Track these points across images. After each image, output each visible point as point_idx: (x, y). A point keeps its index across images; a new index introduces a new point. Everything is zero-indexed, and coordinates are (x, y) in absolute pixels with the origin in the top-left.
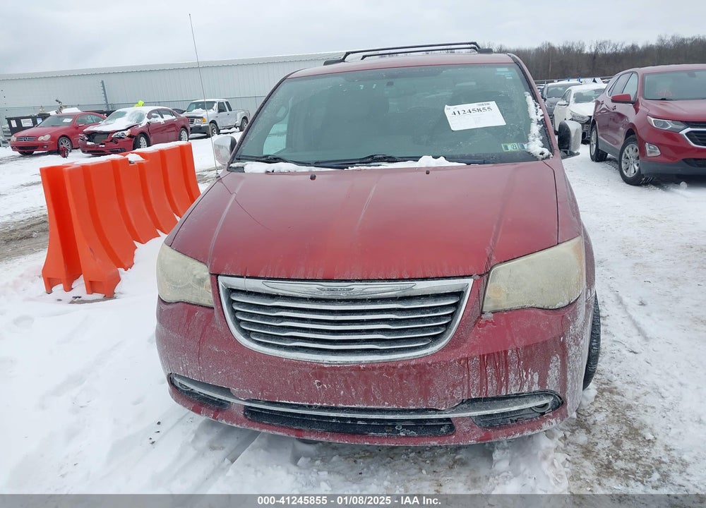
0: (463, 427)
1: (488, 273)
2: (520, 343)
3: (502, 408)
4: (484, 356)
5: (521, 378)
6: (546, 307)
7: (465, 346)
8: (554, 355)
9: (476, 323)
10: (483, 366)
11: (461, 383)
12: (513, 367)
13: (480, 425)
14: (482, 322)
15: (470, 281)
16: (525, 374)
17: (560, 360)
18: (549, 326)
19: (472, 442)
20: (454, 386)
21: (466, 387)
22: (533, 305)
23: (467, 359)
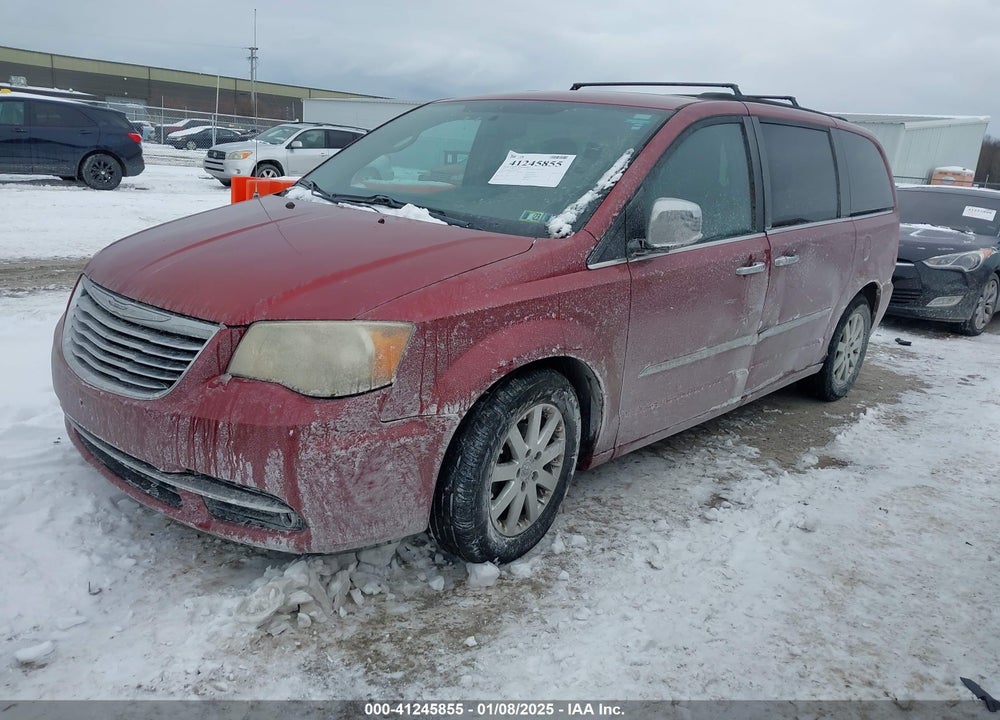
0: (189, 505)
1: (247, 327)
2: (236, 418)
3: (222, 495)
4: (195, 418)
5: (231, 462)
6: (295, 389)
7: (185, 401)
8: (276, 449)
9: (208, 379)
10: (192, 429)
11: (170, 442)
12: (222, 444)
13: (212, 511)
14: (215, 382)
15: (215, 330)
16: (235, 458)
17: (282, 458)
18: (280, 412)
19: (191, 524)
20: (164, 445)
21: (174, 449)
22: (280, 381)
23: (179, 417)
